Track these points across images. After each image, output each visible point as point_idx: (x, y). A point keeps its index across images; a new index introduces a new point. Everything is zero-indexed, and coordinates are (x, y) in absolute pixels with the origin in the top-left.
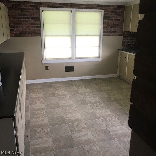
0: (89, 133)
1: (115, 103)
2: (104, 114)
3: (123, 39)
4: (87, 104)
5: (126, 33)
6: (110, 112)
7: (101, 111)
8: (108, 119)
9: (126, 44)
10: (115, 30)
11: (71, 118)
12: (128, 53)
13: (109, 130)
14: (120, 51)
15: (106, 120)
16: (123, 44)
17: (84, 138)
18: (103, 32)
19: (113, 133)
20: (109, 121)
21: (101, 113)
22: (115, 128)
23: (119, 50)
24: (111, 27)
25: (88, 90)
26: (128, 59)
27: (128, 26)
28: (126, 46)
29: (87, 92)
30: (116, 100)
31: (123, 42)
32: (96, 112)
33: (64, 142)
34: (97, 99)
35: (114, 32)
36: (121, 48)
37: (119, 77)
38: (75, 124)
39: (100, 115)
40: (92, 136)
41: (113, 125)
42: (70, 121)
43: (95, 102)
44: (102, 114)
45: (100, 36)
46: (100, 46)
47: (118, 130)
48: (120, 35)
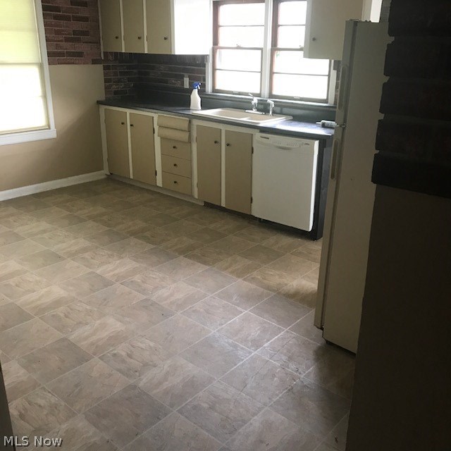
0: (111, 321)
1: (133, 240)
2: (121, 270)
3: (105, 75)
4: (64, 259)
5: (110, 57)
6: (134, 262)
7: (110, 267)
8: (137, 278)
9: (114, 87)
10: (80, 47)
11: (39, 303)
12: (128, 111)
13: (154, 298)
14: (103, 108)
15: (132, 281)
16: (106, 88)
17: (104, 334)
18: (49, 54)
19: (165, 302)
20: (143, 282)
21: (111, 271)
22: (164, 292)
23: (99, 103)
24: (67, 40)
25: (44, 225)
26: (131, 125)
27: (117, 38)
28: (116, 93)
29: (44, 231)
30: (134, 234)
31: (106, 81)
32: (98, 271)
33: (57, 359)
34: (83, 242)
35: (80, 54)
36: (102, 97)
37: (111, 178)
38: (60, 311)
39: (114, 275)
40: (119, 324)
41: (156, 288)
42: (41, 310)
43: (85, 250)
44: (116, 272)
45: (41, 66)
46: (45, 96)
47: (172, 295)
48: (95, 62)
